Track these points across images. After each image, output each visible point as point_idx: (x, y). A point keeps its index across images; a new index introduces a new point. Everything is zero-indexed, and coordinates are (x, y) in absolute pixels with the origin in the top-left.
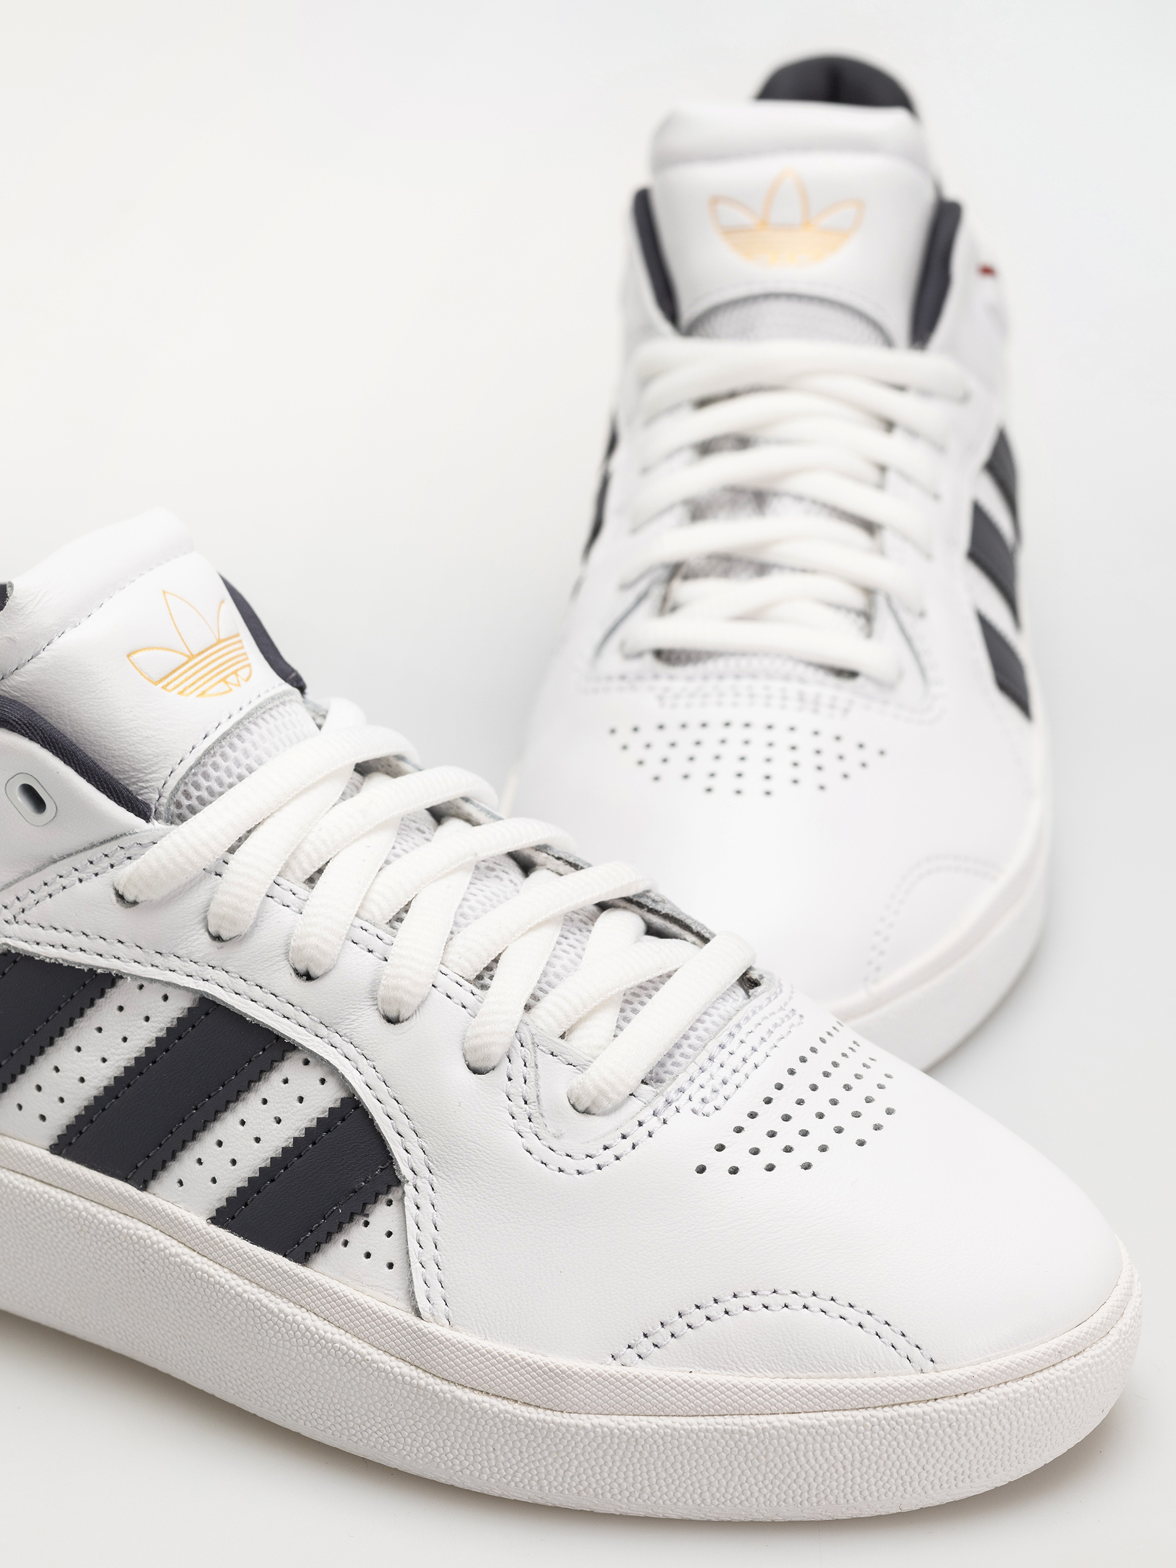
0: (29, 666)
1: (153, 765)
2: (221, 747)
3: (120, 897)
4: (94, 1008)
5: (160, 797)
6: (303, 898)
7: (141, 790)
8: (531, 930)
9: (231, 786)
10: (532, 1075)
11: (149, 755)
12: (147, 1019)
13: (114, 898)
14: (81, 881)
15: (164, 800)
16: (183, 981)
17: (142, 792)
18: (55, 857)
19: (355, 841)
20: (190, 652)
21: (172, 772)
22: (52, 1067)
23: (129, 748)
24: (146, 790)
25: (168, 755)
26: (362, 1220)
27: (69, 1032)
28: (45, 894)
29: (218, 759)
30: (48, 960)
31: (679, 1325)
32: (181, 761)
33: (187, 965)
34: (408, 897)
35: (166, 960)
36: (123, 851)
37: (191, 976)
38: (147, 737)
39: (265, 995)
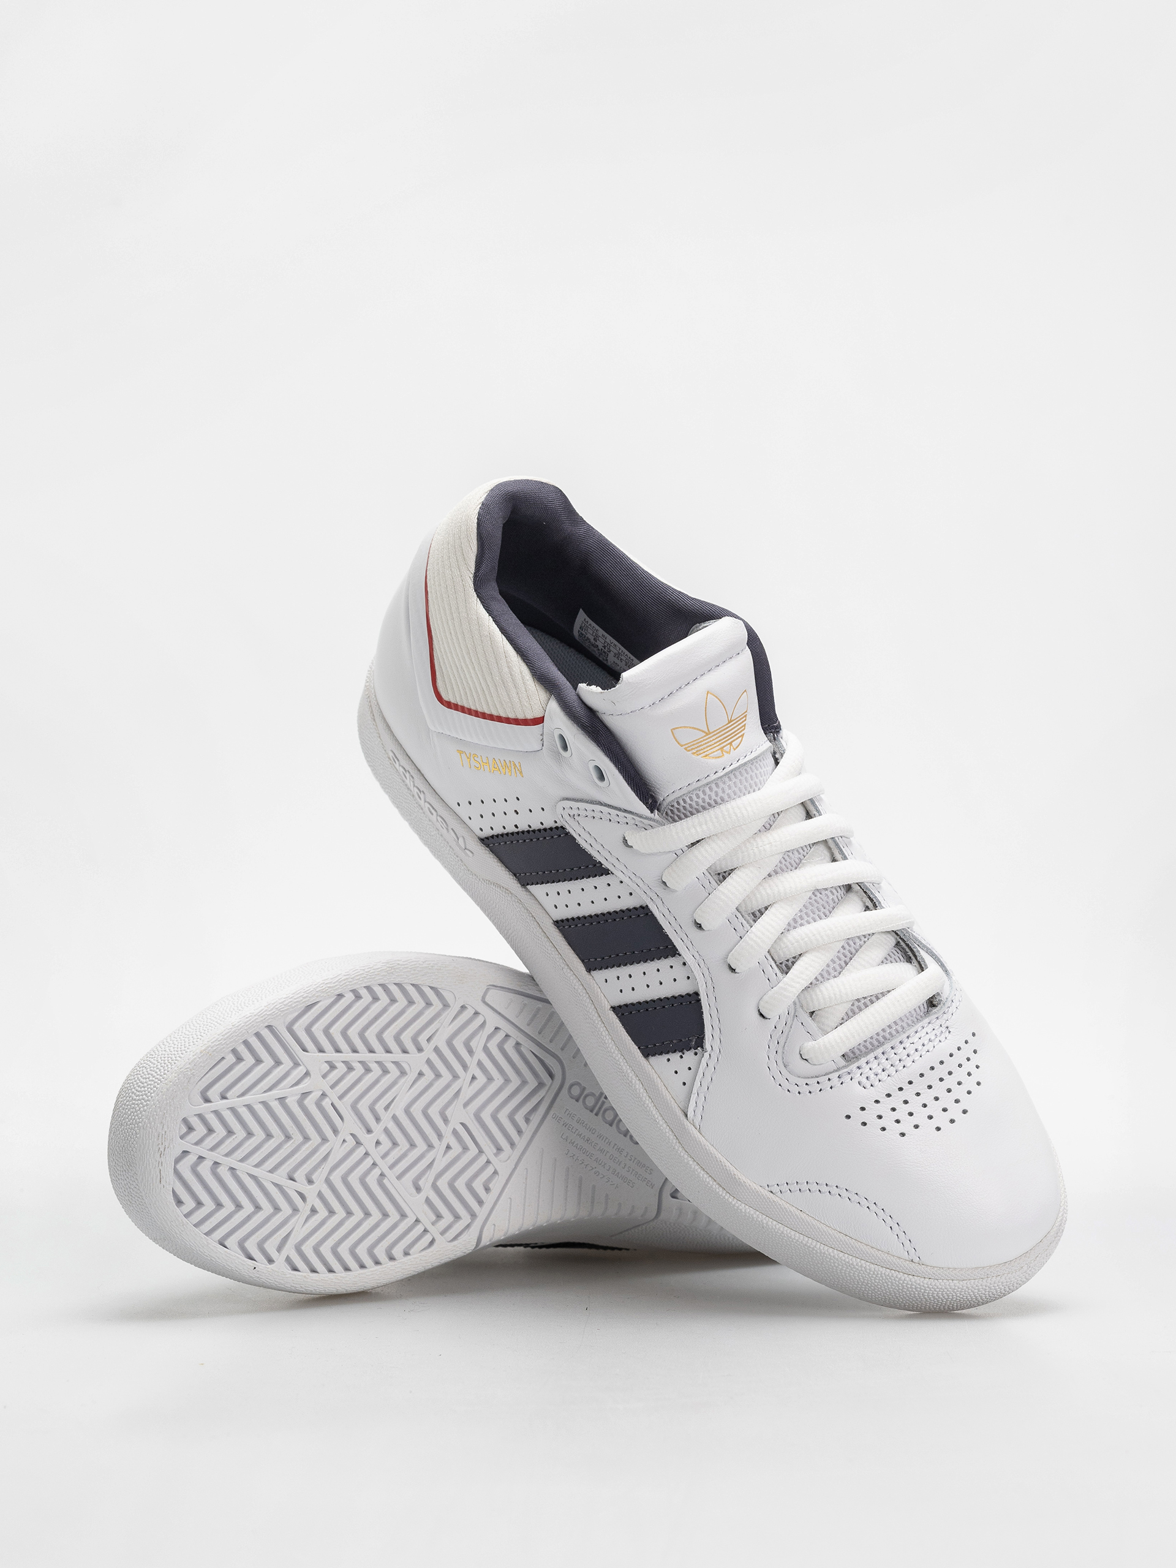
3: (625, 840)
5: (664, 803)
6: (714, 887)
10: (787, 1031)
12: (620, 898)
13: (621, 838)
14: (610, 821)
15: (665, 806)
16: (641, 894)
18: (603, 803)
20: (708, 730)
21: (673, 792)
24: (657, 796)
25: (673, 783)
26: (680, 1054)
28: (591, 815)
30: (581, 846)
31: (805, 1187)
32: (681, 789)
33: (646, 888)
35: (637, 879)
36: (633, 821)
37: (645, 894)
39: (676, 924)
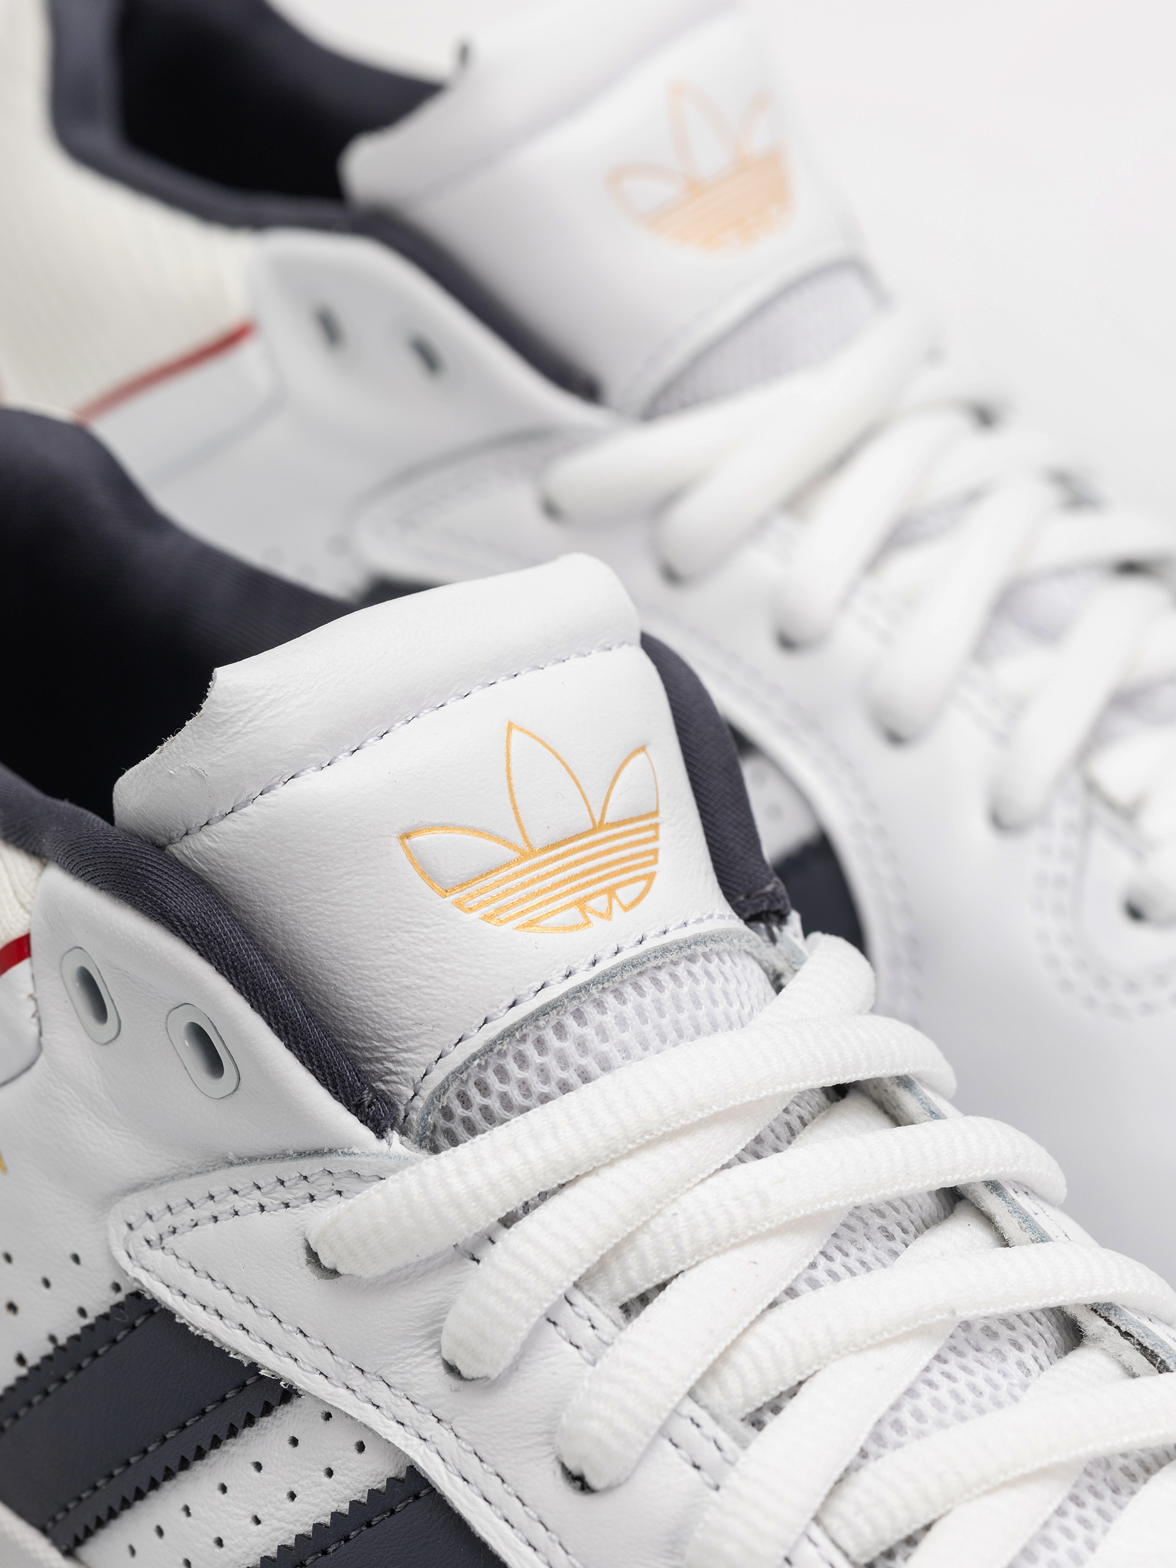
0: (226, 825)
1: (411, 1038)
2: (538, 1028)
3: (313, 1257)
4: (254, 1428)
5: (416, 1095)
6: (605, 1338)
7: (387, 1074)
8: (1006, 1484)
9: (545, 1099)
11: (406, 1018)
12: (330, 1473)
13: (303, 1256)
14: (262, 1208)
15: (419, 1103)
16: (388, 1431)
17: (388, 1078)
18: (231, 1156)
19: (734, 1246)
20: (527, 841)
21: (440, 1057)
22: (182, 1506)
23: (374, 998)
24: (394, 1078)
25: (438, 1026)
27: (214, 1455)
28: (208, 1214)
29: (529, 1049)
30: (191, 1329)
32: (460, 1040)
33: (400, 1403)
34: (801, 1373)
35: (369, 1385)
36: (328, 1180)
37: (403, 1424)
38: (407, 987)
39: (507, 1496)
